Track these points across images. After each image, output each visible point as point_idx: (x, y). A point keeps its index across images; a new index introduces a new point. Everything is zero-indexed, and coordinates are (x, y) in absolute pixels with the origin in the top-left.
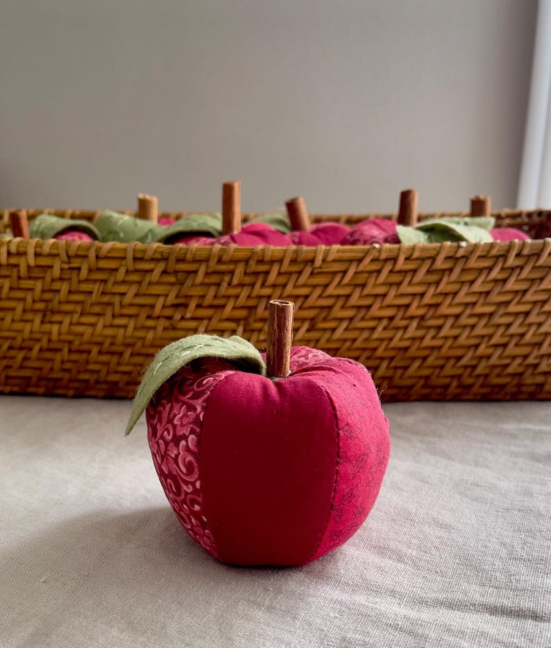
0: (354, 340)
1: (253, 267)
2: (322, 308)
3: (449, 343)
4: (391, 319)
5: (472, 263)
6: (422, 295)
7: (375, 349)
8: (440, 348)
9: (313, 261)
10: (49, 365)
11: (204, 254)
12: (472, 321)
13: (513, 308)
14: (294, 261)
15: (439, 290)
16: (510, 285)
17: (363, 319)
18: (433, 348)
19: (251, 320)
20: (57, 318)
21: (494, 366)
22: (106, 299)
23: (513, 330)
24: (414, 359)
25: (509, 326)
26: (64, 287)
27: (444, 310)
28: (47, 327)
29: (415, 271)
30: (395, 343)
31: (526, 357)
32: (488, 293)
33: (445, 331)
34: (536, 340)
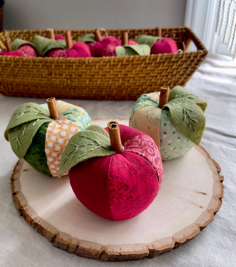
0: (104, 84)
1: (67, 64)
2: (92, 75)
3: (133, 85)
4: (113, 78)
5: (135, 62)
6: (121, 72)
7: (111, 87)
8: (131, 86)
9: (85, 63)
12: (139, 79)
13: (151, 75)
14: (79, 63)
15: (126, 70)
16: (149, 68)
17: (105, 78)
19: (72, 79)
20: (17, 77)
23: (153, 81)
25: (151, 80)
27: (129, 75)
28: (15, 80)
29: (117, 65)
30: (116, 84)
32: (142, 71)
33: (131, 81)
34: (161, 83)
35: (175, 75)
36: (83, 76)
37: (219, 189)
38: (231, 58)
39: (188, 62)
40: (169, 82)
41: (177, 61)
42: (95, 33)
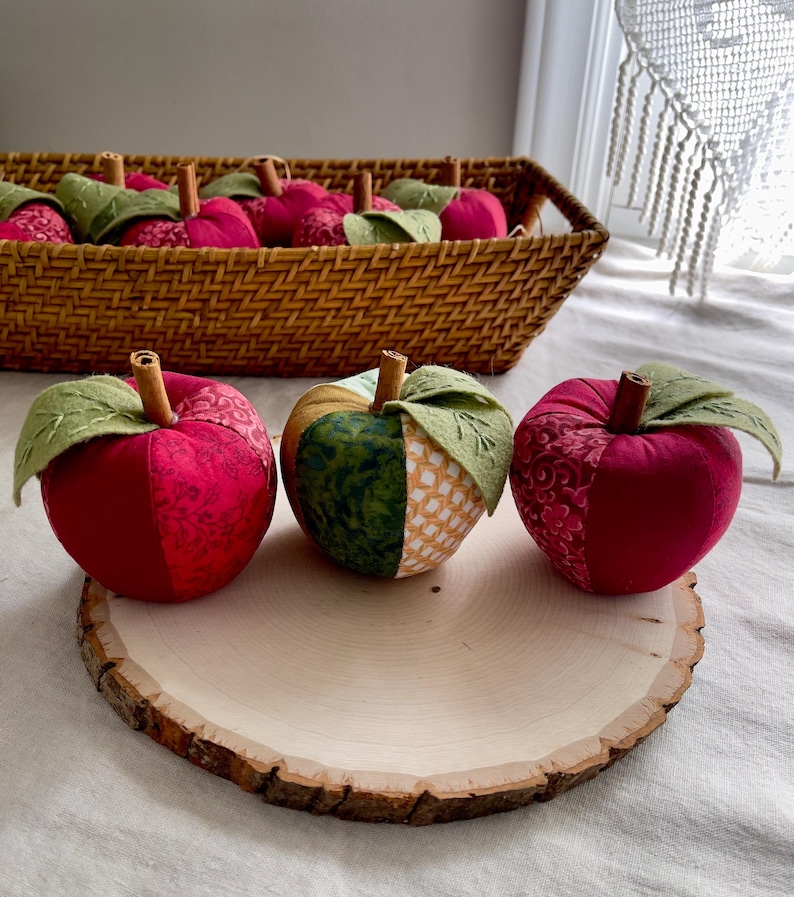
0: (308, 327)
1: (199, 267)
2: (272, 300)
3: (396, 328)
4: (339, 310)
5: (406, 263)
6: (364, 290)
7: (328, 334)
8: (388, 333)
9: (256, 262)
10: (20, 346)
11: (151, 257)
12: (414, 310)
13: (449, 299)
14: (237, 263)
15: (378, 286)
16: (445, 280)
17: (311, 310)
18: (382, 333)
19: (206, 312)
20: (21, 307)
21: (440, 348)
22: (64, 293)
23: (453, 317)
24: (366, 342)
25: (449, 314)
26: (23, 283)
27: (386, 302)
28: (11, 315)
29: (354, 270)
30: (345, 328)
31: (469, 339)
32: (425, 288)
33: (390, 319)
34: (476, 324)
35: (518, 300)
36: (246, 303)
37: (691, 606)
38: (652, 252)
39: (557, 264)
40: (498, 321)
41: (527, 261)
42: (259, 169)
